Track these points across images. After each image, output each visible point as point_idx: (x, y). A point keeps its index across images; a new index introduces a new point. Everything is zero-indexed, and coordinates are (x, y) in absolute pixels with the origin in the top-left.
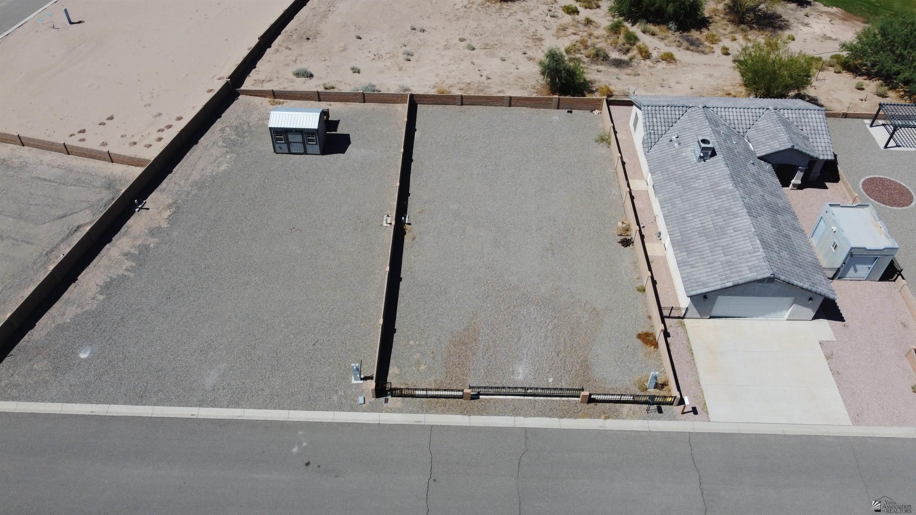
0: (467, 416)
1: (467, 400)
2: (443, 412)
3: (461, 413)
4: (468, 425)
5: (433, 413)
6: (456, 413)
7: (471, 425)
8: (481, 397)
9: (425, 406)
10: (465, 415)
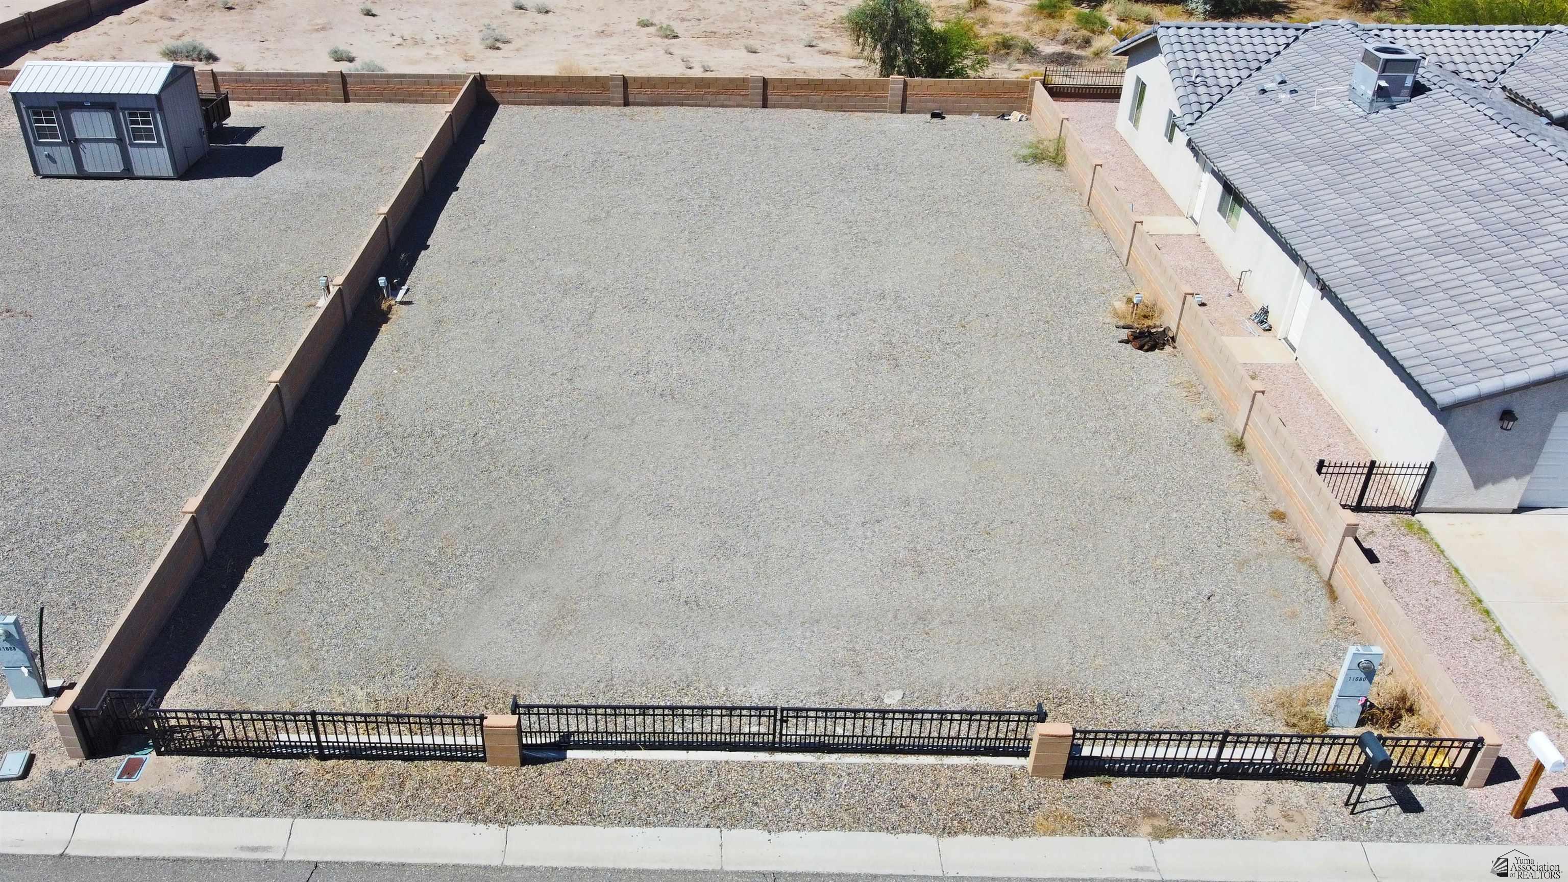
0: (494, 827)
1: (505, 762)
2: (383, 811)
3: (472, 815)
4: (496, 862)
5: (333, 815)
6: (447, 814)
7: (509, 863)
8: (570, 754)
9: (304, 790)
10: (487, 820)
